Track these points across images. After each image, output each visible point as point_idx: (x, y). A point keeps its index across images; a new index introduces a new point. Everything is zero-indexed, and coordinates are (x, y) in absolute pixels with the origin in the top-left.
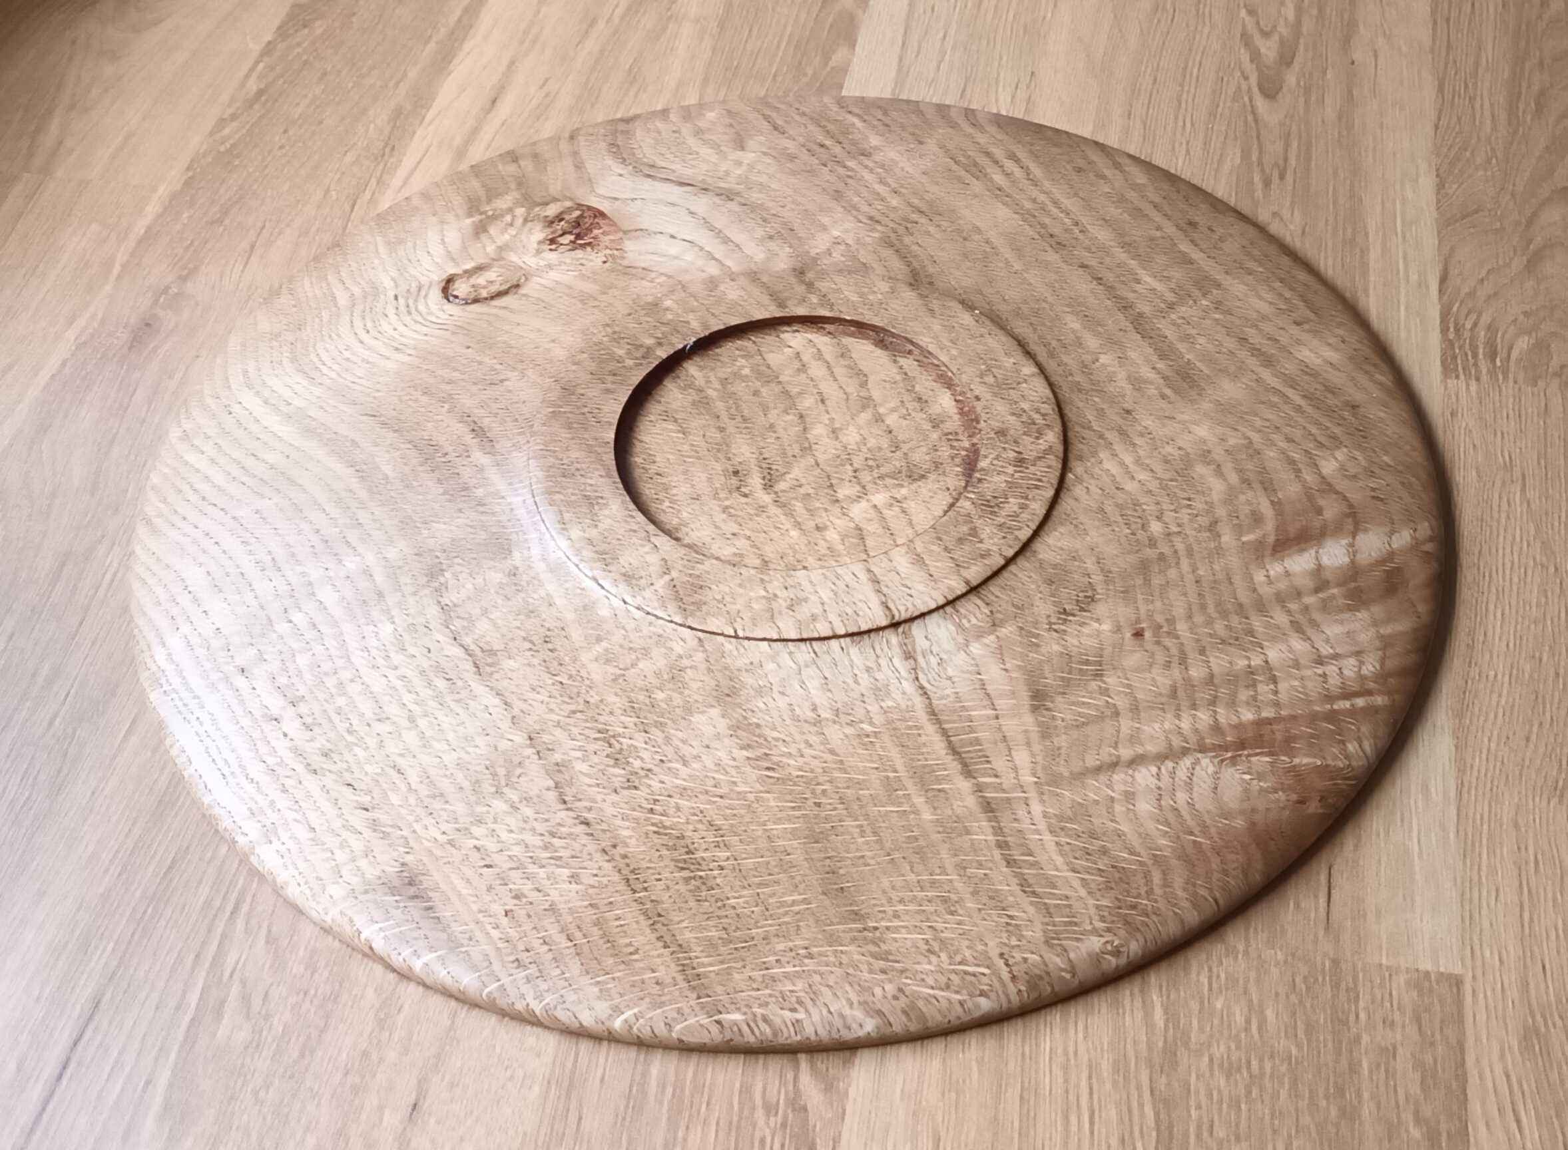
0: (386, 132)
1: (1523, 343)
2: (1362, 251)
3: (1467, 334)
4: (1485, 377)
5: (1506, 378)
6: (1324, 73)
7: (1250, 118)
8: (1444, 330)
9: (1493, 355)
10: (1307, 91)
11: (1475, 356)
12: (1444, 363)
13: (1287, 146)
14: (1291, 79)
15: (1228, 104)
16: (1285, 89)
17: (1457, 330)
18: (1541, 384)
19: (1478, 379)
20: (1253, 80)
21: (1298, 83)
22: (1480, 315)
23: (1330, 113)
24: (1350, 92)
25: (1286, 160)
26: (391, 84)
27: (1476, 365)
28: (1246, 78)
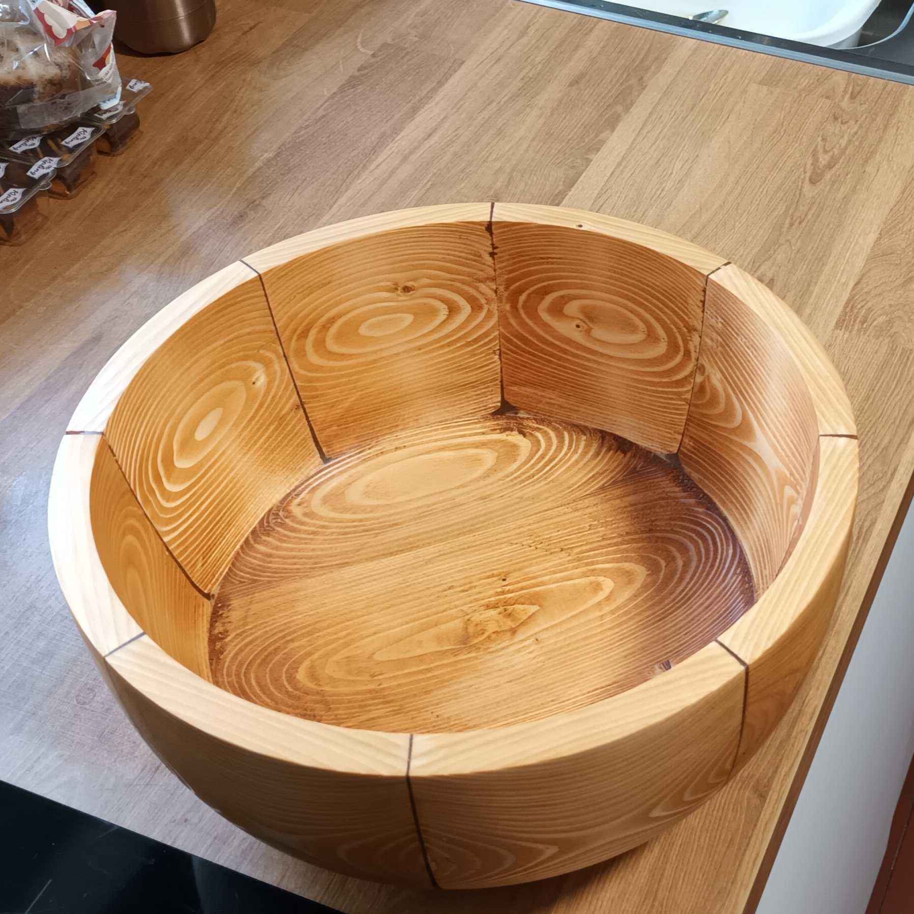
0: (375, 143)
1: (881, 319)
2: (823, 264)
3: (856, 311)
4: (854, 332)
5: (864, 334)
6: (847, 175)
7: (798, 192)
8: (846, 307)
9: (863, 323)
10: (834, 182)
11: (855, 321)
12: (837, 323)
13: (809, 209)
14: (828, 176)
15: (790, 184)
16: (823, 180)
17: (852, 307)
18: (881, 339)
19: (850, 332)
20: (808, 174)
21: (831, 178)
22: (867, 302)
23: (840, 195)
24: (855, 187)
25: (806, 215)
26: (385, 120)
27: (853, 325)
28: (805, 173)
